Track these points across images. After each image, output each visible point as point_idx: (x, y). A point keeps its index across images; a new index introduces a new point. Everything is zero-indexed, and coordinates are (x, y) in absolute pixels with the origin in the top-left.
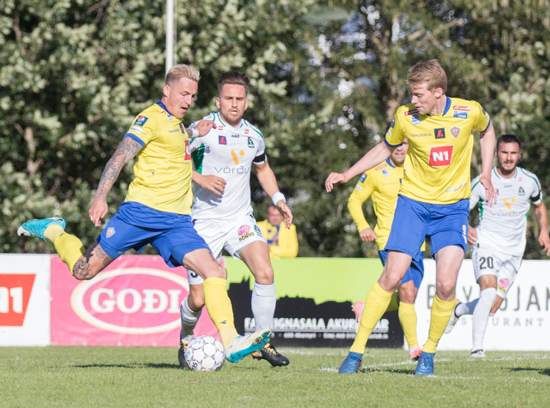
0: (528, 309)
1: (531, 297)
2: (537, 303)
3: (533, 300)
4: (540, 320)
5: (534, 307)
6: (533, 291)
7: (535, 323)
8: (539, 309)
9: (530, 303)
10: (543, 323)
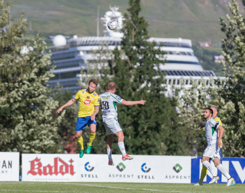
0: (2, 167)
1: (3, 164)
2: (5, 166)
3: (4, 165)
4: (6, 171)
5: (4, 167)
6: (4, 162)
7: (5, 172)
8: (6, 167)
9: (3, 166)
10: (7, 172)
